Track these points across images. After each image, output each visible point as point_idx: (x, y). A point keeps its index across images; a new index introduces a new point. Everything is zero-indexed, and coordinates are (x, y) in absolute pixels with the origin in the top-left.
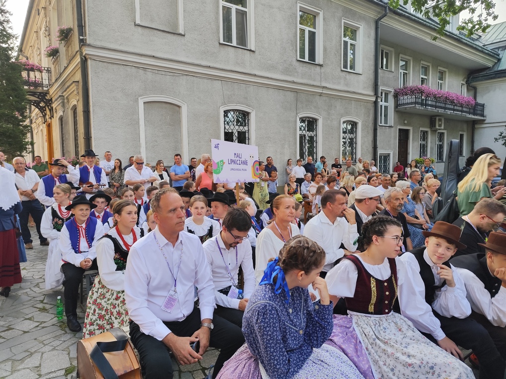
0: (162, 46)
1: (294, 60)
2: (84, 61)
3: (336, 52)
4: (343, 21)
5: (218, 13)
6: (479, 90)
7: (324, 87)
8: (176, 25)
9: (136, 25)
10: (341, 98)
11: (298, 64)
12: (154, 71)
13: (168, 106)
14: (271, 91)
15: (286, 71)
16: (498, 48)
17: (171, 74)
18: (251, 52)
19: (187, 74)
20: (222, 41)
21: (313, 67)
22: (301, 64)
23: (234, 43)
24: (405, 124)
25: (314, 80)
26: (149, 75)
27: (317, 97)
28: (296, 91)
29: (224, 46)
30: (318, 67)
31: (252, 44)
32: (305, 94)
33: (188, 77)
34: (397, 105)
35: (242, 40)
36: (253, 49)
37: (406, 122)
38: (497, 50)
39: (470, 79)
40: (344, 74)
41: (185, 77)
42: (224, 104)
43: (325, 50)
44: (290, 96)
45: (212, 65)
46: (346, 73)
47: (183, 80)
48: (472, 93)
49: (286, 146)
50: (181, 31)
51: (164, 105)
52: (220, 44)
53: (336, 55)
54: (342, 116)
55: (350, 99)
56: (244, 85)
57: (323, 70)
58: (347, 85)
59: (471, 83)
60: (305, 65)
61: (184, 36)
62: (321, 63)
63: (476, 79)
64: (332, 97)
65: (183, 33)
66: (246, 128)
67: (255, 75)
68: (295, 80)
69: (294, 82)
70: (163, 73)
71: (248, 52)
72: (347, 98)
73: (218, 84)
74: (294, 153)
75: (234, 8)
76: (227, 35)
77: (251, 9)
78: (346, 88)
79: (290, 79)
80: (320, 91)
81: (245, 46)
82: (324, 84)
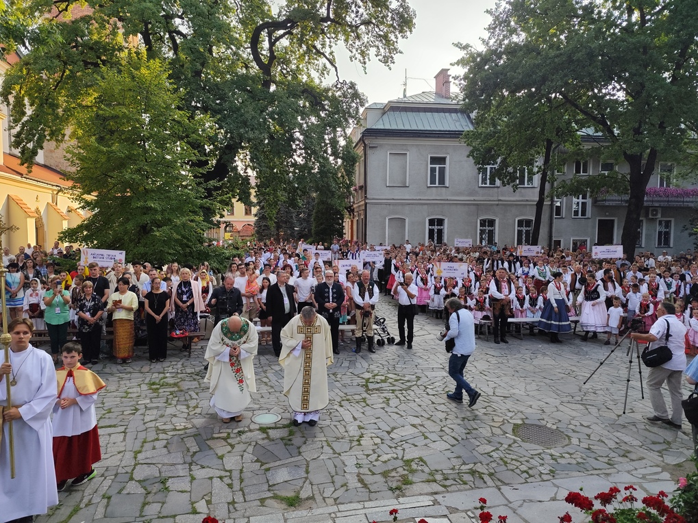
0: (397, 194)
1: (477, 188)
2: (366, 204)
5: (427, 173)
7: (499, 200)
8: (406, 183)
9: (387, 187)
10: (516, 205)
11: (479, 189)
12: (394, 205)
13: (399, 219)
14: (459, 206)
15: (470, 194)
17: (401, 205)
18: (446, 188)
19: (409, 204)
20: (429, 185)
21: (491, 190)
22: (482, 189)
23: (437, 185)
24: (607, 216)
25: (492, 197)
26: (391, 207)
27: (495, 207)
28: (477, 205)
29: (430, 188)
30: (496, 189)
31: (447, 184)
34: (595, 202)
35: (442, 181)
36: (447, 186)
37: (607, 214)
42: (428, 216)
44: (473, 208)
45: (421, 198)
47: (407, 207)
49: (469, 236)
51: (397, 219)
52: (428, 187)
54: (517, 217)
56: (441, 205)
57: (500, 190)
58: (522, 196)
60: (485, 189)
62: (499, 185)
64: (507, 206)
65: (408, 186)
66: (442, 227)
67: (447, 200)
68: (476, 198)
69: (474, 200)
70: (398, 205)
71: (444, 188)
72: (522, 205)
73: (425, 207)
75: (437, 166)
76: (433, 182)
77: (447, 166)
78: (521, 199)
79: (472, 198)
80: (496, 203)
81: (444, 184)
82: (500, 198)
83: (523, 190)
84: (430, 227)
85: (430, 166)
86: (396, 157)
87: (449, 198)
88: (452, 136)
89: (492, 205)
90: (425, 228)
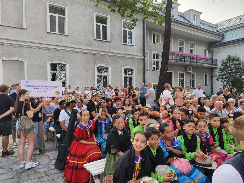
0: (13, 35)
1: (93, 39)
3: (119, 36)
4: (123, 21)
5: (46, 18)
6: (214, 53)
8: (22, 25)
10: (122, 57)
11: (95, 41)
12: (8, 46)
13: (17, 62)
14: (78, 54)
15: (88, 45)
16: (224, 32)
17: (19, 47)
18: (66, 36)
21: (104, 43)
22: (97, 41)
23: (57, 32)
25: (105, 49)
26: (6, 48)
27: (108, 57)
28: (94, 54)
29: (50, 34)
30: (108, 43)
31: (67, 33)
32: (100, 56)
33: (28, 48)
35: (62, 30)
36: (67, 35)
38: (223, 33)
39: (209, 47)
40: (124, 46)
41: (26, 48)
42: (50, 60)
43: (112, 34)
44: (91, 57)
45: (41, 42)
46: (125, 45)
47: (25, 50)
48: (211, 54)
49: (89, 81)
50: (24, 27)
51: (15, 61)
52: (48, 33)
53: (118, 37)
54: (123, 66)
55: (128, 58)
56: (62, 52)
57: (110, 44)
58: (126, 51)
59: (210, 49)
60: (99, 42)
61: (26, 29)
62: (110, 41)
63: (212, 47)
64: (116, 57)
65: (25, 28)
66: (64, 72)
67: (68, 47)
68: (93, 49)
70: (14, 47)
71: (65, 36)
72: (126, 58)
73: (46, 51)
74: (94, 84)
75: (57, 16)
76: (53, 29)
77: (66, 16)
78: (125, 53)
79: (90, 48)
80: (109, 54)
81: (64, 33)
82: (111, 51)
83: (126, 47)
84: (52, 71)
85: (49, 13)
87: (69, 46)
89: (105, 56)
90: (47, 72)
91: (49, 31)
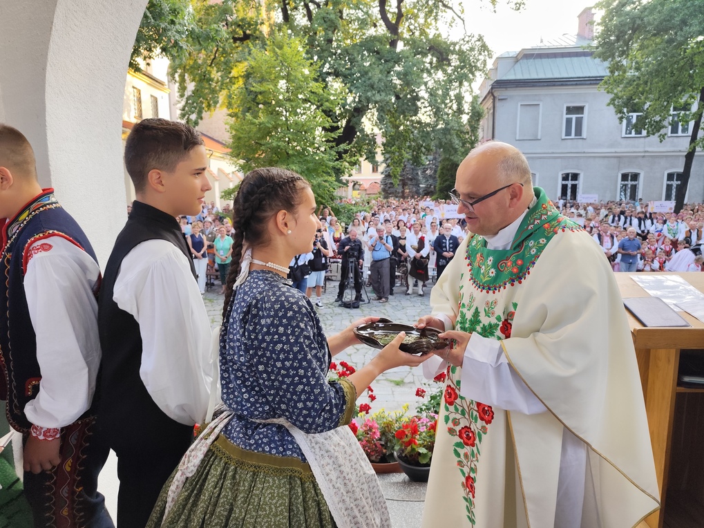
1: (619, 138)
5: (562, 123)
7: (645, 152)
8: (537, 135)
9: (516, 140)
10: (666, 156)
11: (622, 140)
14: (597, 159)
15: (611, 146)
17: (532, 159)
18: (583, 140)
19: (540, 158)
21: (637, 140)
22: (626, 139)
23: (573, 136)
25: (638, 148)
27: (640, 159)
28: (619, 157)
29: (564, 140)
30: (642, 139)
31: (584, 135)
32: (628, 158)
35: (579, 132)
36: (585, 137)
40: (671, 139)
42: (562, 170)
44: (614, 161)
45: (554, 151)
46: (673, 138)
47: (538, 162)
49: (608, 192)
52: (562, 139)
54: (667, 169)
57: (647, 140)
58: (675, 146)
60: (629, 139)
62: (646, 135)
64: (654, 158)
65: (540, 139)
66: (577, 182)
67: (584, 153)
68: (617, 150)
69: (616, 152)
71: (581, 140)
72: (673, 156)
73: (559, 160)
74: (614, 195)
75: (574, 117)
76: (568, 133)
77: (585, 115)
78: (673, 149)
79: (613, 150)
80: (643, 154)
81: (581, 135)
82: (647, 149)
83: (675, 139)
84: (564, 182)
85: (565, 116)
86: (528, 108)
87: (586, 151)
88: (592, 82)
89: (637, 157)
90: (557, 183)
91: (564, 137)
